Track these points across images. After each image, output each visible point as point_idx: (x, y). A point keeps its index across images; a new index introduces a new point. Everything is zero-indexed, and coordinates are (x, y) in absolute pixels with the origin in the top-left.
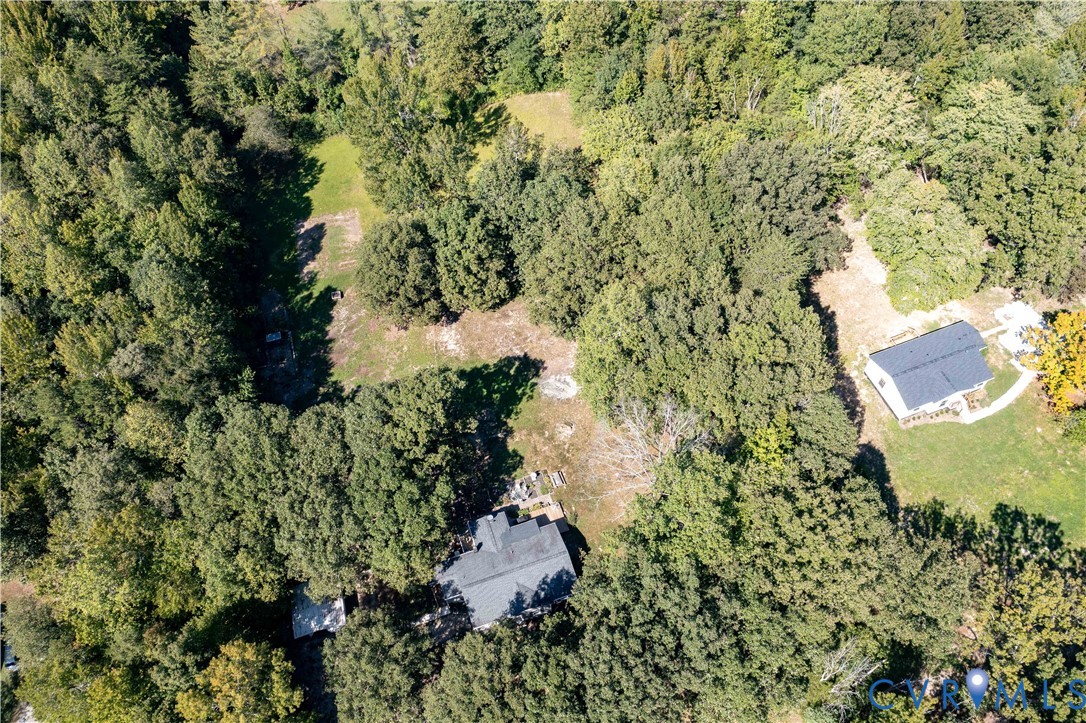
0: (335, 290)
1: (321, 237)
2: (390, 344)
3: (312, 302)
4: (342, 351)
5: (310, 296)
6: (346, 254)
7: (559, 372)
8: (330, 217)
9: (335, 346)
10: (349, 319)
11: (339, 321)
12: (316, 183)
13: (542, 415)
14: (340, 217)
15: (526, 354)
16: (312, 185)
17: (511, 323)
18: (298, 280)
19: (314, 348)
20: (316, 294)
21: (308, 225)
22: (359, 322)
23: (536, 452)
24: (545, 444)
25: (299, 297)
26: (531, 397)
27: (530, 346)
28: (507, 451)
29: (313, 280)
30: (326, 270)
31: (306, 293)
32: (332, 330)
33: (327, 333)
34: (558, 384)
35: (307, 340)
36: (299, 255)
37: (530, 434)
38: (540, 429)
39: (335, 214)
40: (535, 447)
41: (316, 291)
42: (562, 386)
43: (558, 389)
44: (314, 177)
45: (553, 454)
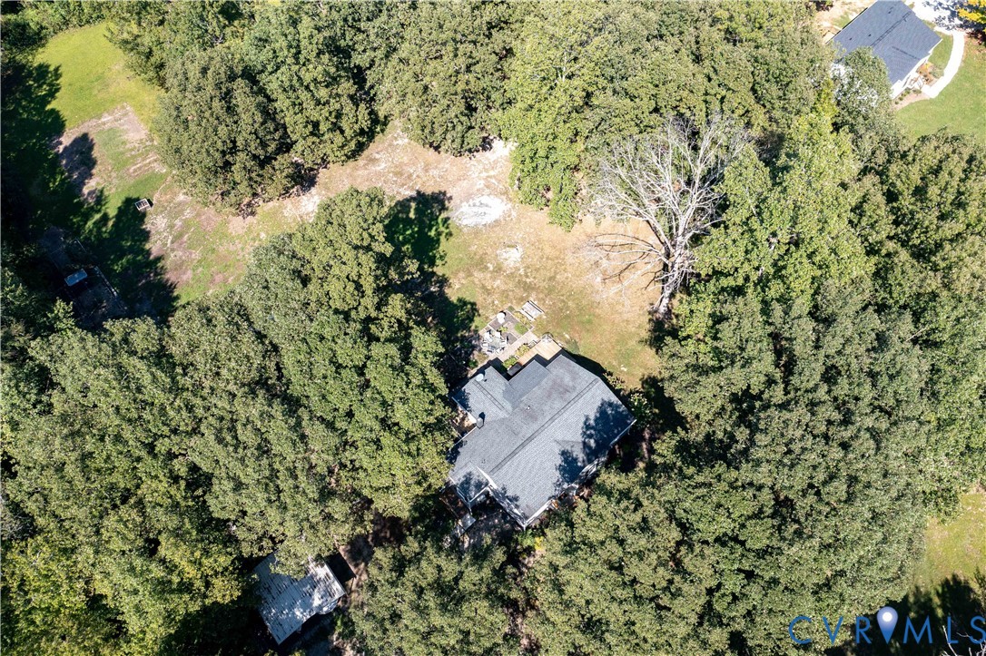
0: (138, 199)
1: (91, 148)
2: (239, 237)
3: (110, 223)
4: (180, 266)
5: (105, 218)
6: (134, 157)
7: (469, 197)
8: (93, 122)
9: (168, 263)
10: (171, 227)
11: (160, 233)
12: (57, 90)
13: (474, 248)
14: (106, 118)
15: (418, 192)
16: (52, 94)
17: (383, 165)
18: (81, 204)
19: (140, 275)
20: (112, 212)
21: (66, 140)
22: (187, 225)
23: (488, 292)
24: (494, 279)
25: (90, 224)
26: (450, 234)
27: (420, 182)
28: (451, 303)
29: (100, 199)
30: (115, 181)
31: (97, 216)
32: (154, 247)
33: (148, 253)
34: (475, 209)
35: (125, 269)
36: (70, 177)
37: (470, 274)
38: (481, 264)
39: (99, 117)
40: (483, 287)
41: (112, 209)
42: (481, 210)
43: (476, 214)
44: (51, 85)
45: (511, 286)
